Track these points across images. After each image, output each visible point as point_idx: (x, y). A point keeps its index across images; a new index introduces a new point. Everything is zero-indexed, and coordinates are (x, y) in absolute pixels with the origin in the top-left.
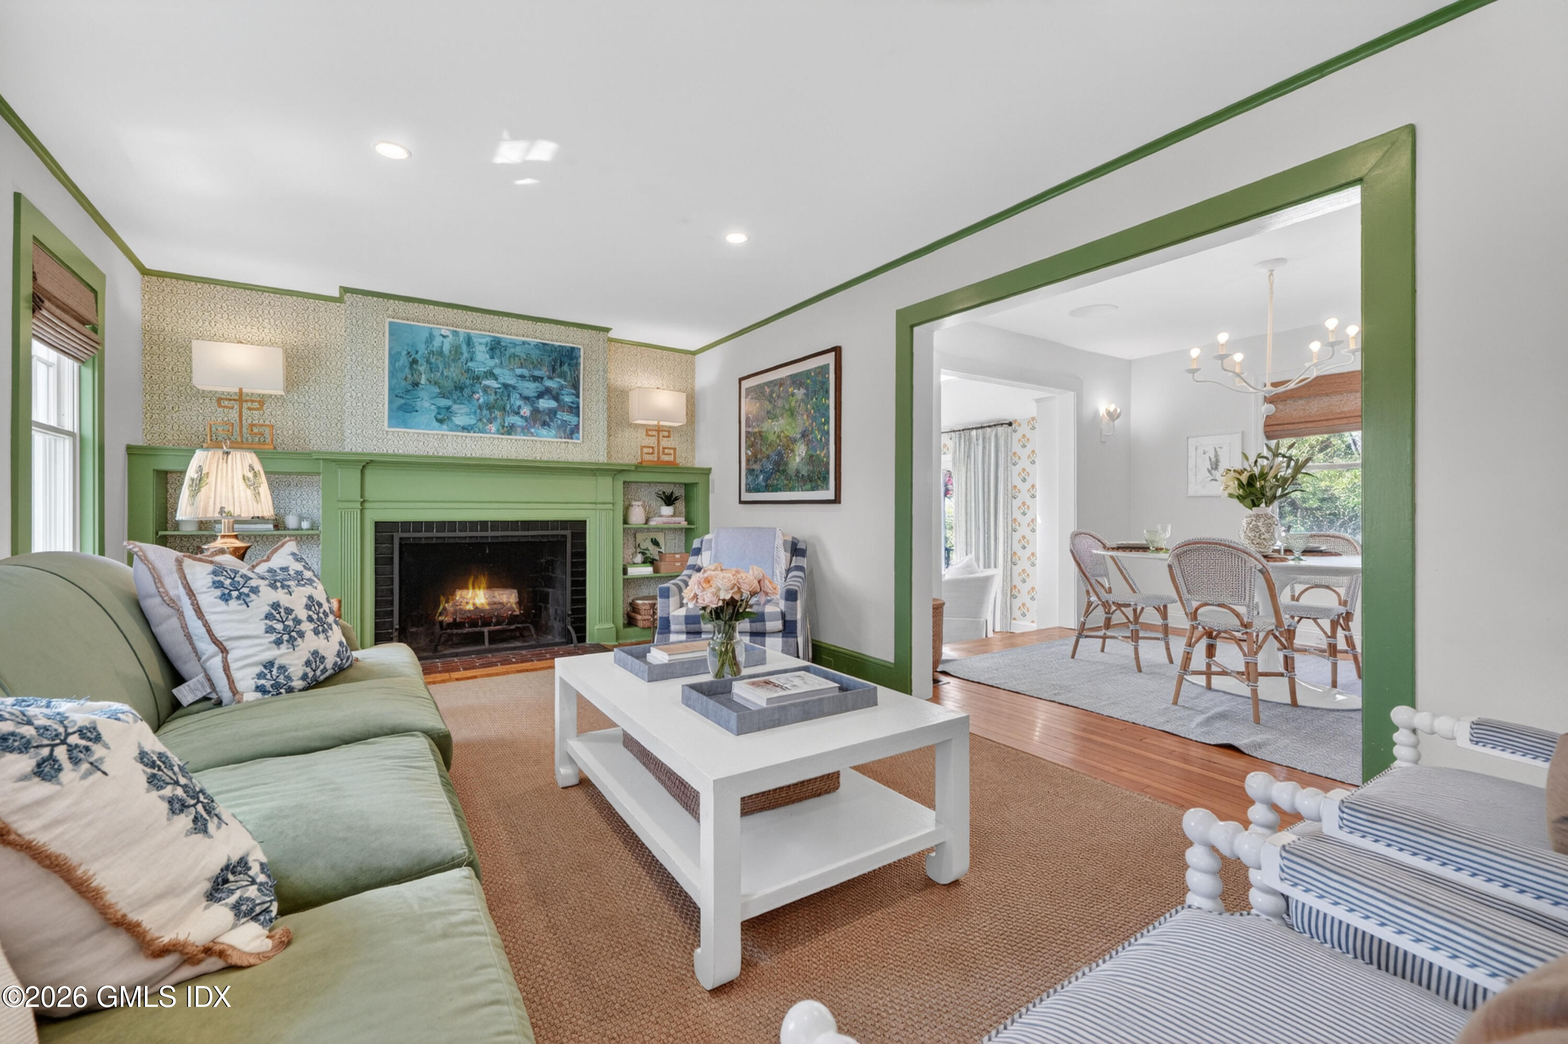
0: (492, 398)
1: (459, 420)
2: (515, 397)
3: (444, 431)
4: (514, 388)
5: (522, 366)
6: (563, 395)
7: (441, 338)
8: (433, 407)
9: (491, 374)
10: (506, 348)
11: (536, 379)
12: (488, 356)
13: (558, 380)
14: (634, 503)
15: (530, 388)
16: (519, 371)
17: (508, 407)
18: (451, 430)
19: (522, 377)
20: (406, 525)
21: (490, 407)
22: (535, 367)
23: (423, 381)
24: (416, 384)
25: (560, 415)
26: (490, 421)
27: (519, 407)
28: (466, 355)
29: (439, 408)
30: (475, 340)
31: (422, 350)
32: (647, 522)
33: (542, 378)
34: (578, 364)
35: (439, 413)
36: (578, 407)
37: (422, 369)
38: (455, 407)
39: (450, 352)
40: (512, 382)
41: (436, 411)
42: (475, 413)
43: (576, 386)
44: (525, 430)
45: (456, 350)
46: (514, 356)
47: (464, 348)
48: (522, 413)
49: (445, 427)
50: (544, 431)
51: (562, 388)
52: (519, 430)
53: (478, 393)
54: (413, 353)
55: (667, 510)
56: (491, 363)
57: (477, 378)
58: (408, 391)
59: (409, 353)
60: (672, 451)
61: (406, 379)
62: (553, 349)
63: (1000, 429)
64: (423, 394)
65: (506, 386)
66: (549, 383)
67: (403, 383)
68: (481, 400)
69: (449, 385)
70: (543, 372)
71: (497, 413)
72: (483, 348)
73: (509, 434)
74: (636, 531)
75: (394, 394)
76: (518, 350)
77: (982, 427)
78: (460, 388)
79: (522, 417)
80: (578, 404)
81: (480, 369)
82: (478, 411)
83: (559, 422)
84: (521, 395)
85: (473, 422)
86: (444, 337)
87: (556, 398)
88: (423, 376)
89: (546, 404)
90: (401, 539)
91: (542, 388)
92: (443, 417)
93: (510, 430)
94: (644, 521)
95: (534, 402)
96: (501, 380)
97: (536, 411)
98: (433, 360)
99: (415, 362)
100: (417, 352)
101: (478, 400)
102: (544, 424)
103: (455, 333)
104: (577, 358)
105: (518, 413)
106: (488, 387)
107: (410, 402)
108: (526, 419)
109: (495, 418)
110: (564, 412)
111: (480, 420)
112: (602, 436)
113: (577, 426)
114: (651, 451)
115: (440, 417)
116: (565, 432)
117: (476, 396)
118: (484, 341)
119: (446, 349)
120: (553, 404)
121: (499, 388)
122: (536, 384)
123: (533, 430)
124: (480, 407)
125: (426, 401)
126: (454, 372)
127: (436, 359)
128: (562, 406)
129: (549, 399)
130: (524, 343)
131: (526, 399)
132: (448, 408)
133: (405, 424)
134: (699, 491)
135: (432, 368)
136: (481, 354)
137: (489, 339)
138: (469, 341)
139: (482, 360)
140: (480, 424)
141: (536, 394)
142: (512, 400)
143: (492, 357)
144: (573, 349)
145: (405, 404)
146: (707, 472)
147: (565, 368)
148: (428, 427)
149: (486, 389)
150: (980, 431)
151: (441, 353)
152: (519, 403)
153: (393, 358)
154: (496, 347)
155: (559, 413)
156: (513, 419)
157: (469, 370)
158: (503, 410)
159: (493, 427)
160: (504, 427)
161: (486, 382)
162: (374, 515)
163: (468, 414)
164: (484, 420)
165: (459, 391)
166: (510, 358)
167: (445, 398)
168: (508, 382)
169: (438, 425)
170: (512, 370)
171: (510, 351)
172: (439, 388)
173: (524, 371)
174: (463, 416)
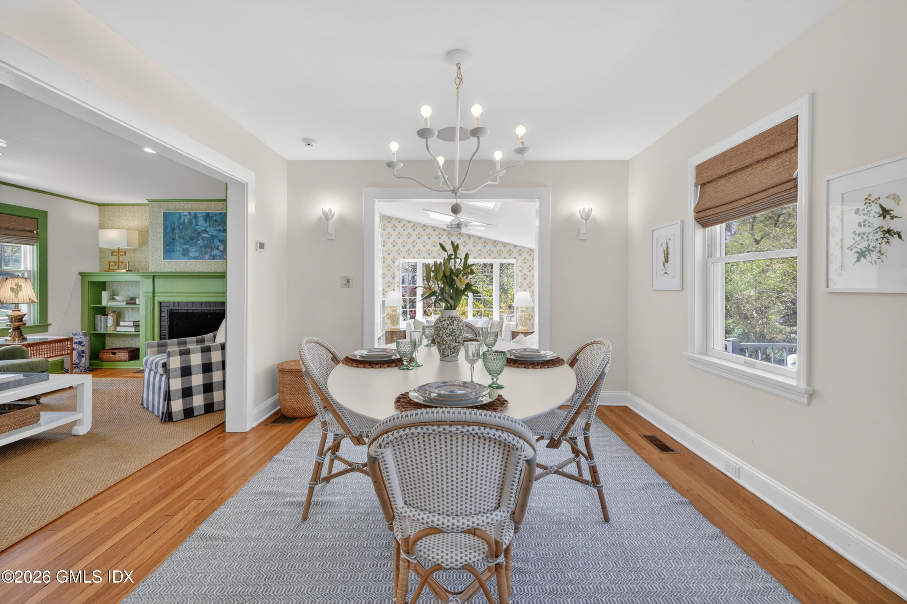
0: (206, 242)
1: (192, 254)
2: (216, 240)
3: (186, 260)
4: (217, 236)
5: (219, 225)
7: (184, 216)
8: (181, 249)
9: (205, 231)
12: (204, 222)
16: (218, 228)
17: (213, 246)
18: (188, 259)
19: (220, 230)
20: (172, 304)
21: (205, 247)
23: (177, 237)
24: (174, 239)
26: (205, 254)
27: (219, 246)
28: (194, 223)
29: (183, 249)
30: (198, 215)
31: (177, 223)
35: (183, 252)
37: (176, 232)
38: (190, 248)
39: (188, 222)
40: (215, 233)
42: (199, 250)
44: (221, 257)
45: (190, 221)
46: (216, 221)
47: (194, 221)
48: (219, 248)
49: (186, 258)
52: (218, 257)
53: (200, 240)
54: (173, 225)
56: (205, 225)
57: (199, 234)
58: (171, 242)
59: (171, 225)
61: (170, 237)
64: (177, 243)
65: (212, 236)
67: (169, 239)
68: (201, 244)
69: (187, 238)
71: (209, 250)
72: (202, 219)
73: (214, 260)
75: (166, 244)
76: (218, 218)
78: (192, 239)
79: (219, 250)
81: (200, 229)
84: (219, 240)
85: (198, 255)
86: (186, 215)
88: (177, 235)
90: (168, 309)
92: (185, 254)
96: (210, 233)
98: (181, 227)
99: (174, 229)
103: (190, 213)
105: (217, 249)
106: (204, 237)
107: (172, 247)
108: (221, 251)
109: (207, 252)
111: (201, 254)
117: (199, 242)
118: (202, 215)
119: (186, 221)
121: (209, 237)
124: (201, 247)
125: (178, 248)
126: (189, 232)
130: (220, 213)
132: (187, 249)
133: (170, 258)
135: (181, 230)
136: (201, 222)
137: (204, 214)
138: (196, 217)
139: (202, 224)
140: (201, 256)
142: (215, 243)
143: (206, 223)
145: (170, 248)
148: (179, 258)
151: (184, 223)
152: (219, 244)
153: (165, 228)
154: (207, 217)
156: (215, 252)
157: (196, 230)
158: (211, 247)
159: (207, 256)
160: (211, 256)
161: (203, 235)
162: (158, 299)
163: (195, 251)
164: (203, 253)
165: (192, 240)
166: (214, 222)
167: (186, 244)
168: (213, 234)
169: (183, 257)
170: (215, 228)
171: (214, 218)
172: (184, 240)
173: (220, 228)
174: (193, 252)
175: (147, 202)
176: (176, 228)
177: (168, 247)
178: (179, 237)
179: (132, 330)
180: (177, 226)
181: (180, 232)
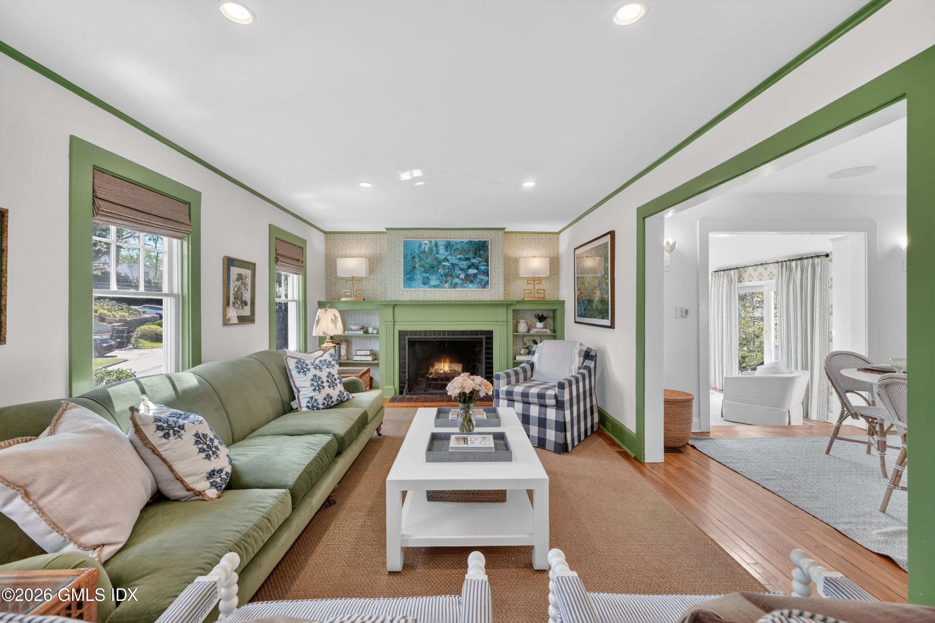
0: (447, 271)
1: (433, 282)
2: (457, 269)
3: (426, 288)
4: (457, 265)
5: (460, 254)
6: (480, 266)
8: (421, 278)
9: (446, 259)
10: (453, 246)
11: (467, 259)
12: (445, 251)
13: (479, 258)
14: (521, 321)
15: (464, 264)
16: (459, 256)
17: (454, 275)
18: (429, 288)
19: (460, 259)
20: (412, 333)
21: (446, 275)
22: (466, 253)
23: (417, 266)
24: (414, 268)
25: (479, 276)
26: (446, 282)
27: (459, 274)
28: (435, 251)
29: (424, 278)
30: (438, 243)
31: (417, 251)
32: (528, 331)
33: (470, 259)
34: (487, 249)
35: (424, 280)
36: (488, 272)
37: (416, 260)
38: (431, 277)
39: (428, 251)
40: (456, 262)
42: (439, 278)
43: (487, 261)
44: (462, 286)
45: (431, 249)
46: (457, 249)
47: (434, 249)
48: (460, 277)
49: (426, 286)
50: (471, 285)
51: (480, 262)
52: (460, 285)
53: (440, 269)
54: (413, 253)
55: (539, 325)
56: (446, 254)
57: (440, 262)
58: (411, 271)
59: (411, 254)
60: (543, 291)
61: (410, 266)
62: (475, 243)
63: (817, 260)
64: (417, 272)
65: (453, 264)
66: (473, 261)
68: (442, 272)
69: (428, 266)
70: (470, 255)
71: (449, 278)
72: (442, 247)
73: (454, 288)
74: (523, 336)
75: (406, 273)
76: (458, 246)
77: (801, 259)
78: (432, 267)
79: (460, 279)
80: (488, 270)
81: (441, 257)
83: (479, 280)
84: (460, 268)
85: (438, 283)
86: (426, 244)
87: (477, 268)
88: (417, 264)
89: (472, 271)
90: (409, 339)
91: (470, 264)
92: (426, 282)
93: (454, 286)
94: (526, 331)
95: (466, 271)
96: (451, 261)
97: (467, 276)
98: (421, 256)
99: (414, 257)
100: (415, 253)
101: (440, 272)
102: (471, 282)
103: (430, 242)
104: (487, 246)
105: (458, 277)
106: (444, 265)
107: (412, 276)
108: (462, 280)
109: (448, 280)
110: (480, 275)
111: (442, 282)
112: (501, 286)
113: (488, 282)
114: (529, 291)
115: (424, 282)
116: (481, 285)
117: (440, 271)
118: (443, 243)
119: (427, 249)
120: (475, 271)
121: (450, 266)
122: (468, 262)
123: (466, 285)
124: (441, 276)
125: (419, 276)
126: (430, 260)
127: (423, 255)
128: (480, 272)
129: (473, 269)
130: (461, 242)
131: (462, 270)
133: (410, 286)
134: (558, 314)
135: (421, 259)
136: (442, 250)
137: (445, 243)
138: (436, 246)
139: (442, 253)
140: (442, 284)
141: (467, 267)
142: (456, 271)
143: (447, 251)
144: (485, 242)
145: (410, 277)
146: (563, 303)
147: (482, 252)
148: (419, 287)
149: (444, 267)
150: (799, 262)
151: (424, 252)
152: (460, 272)
153: (405, 257)
154: (448, 246)
155: (478, 275)
156: (456, 280)
157: (436, 259)
158: (452, 276)
159: (447, 285)
160: (452, 284)
161: (444, 263)
162: (398, 328)
163: (436, 280)
164: (443, 282)
165: (432, 269)
166: (455, 250)
167: (426, 273)
168: (454, 262)
169: (424, 285)
170: (456, 256)
171: (455, 247)
172: (424, 268)
173: (461, 256)
174: (434, 281)
175: (386, 230)
176: (416, 256)
177: (408, 276)
178: (419, 265)
179: (370, 358)
180: (417, 254)
181: (421, 260)
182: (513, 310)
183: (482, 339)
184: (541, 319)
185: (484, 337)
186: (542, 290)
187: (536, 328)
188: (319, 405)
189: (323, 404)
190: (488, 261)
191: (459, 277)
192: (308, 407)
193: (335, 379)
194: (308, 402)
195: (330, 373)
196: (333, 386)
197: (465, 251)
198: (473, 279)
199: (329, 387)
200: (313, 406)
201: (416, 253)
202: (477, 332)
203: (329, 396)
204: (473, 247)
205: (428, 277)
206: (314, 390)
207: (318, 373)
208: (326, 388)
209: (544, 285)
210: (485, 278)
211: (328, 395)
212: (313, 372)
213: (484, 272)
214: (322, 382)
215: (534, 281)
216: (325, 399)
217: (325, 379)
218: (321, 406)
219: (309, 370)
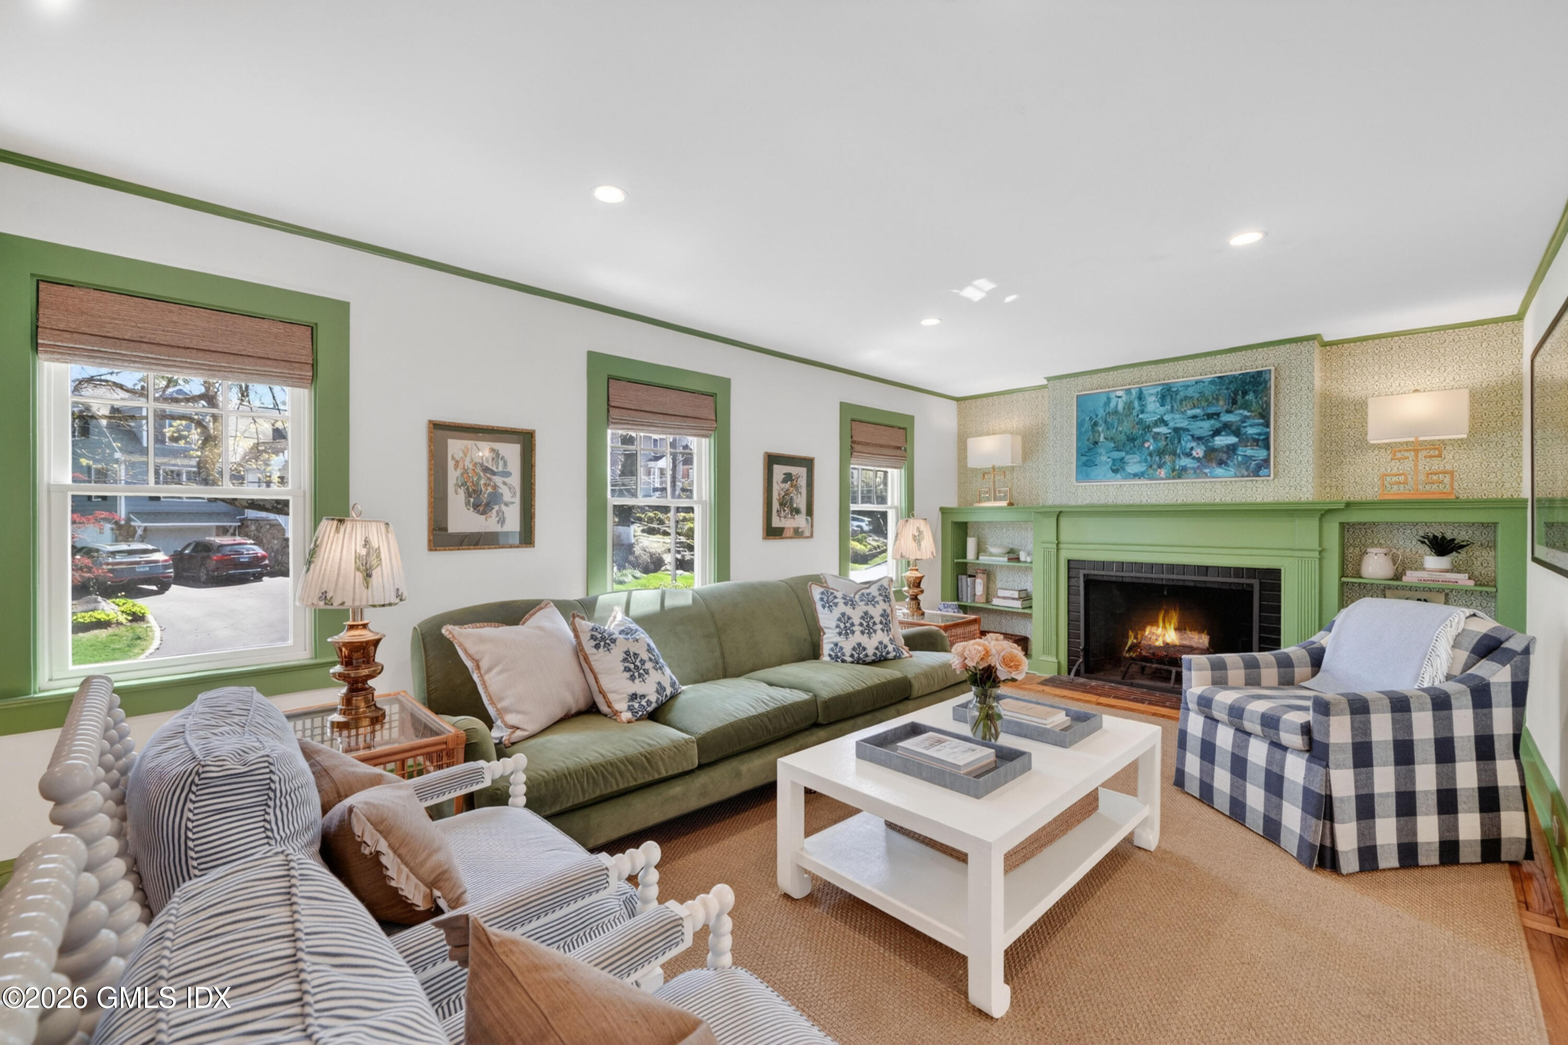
0: (1162, 444)
1: (1132, 468)
2: (1186, 438)
4: (1188, 430)
5: (1194, 407)
6: (1245, 427)
7: (1117, 399)
8: (1108, 460)
9: (1162, 422)
10: (1177, 392)
11: (1210, 416)
12: (1158, 405)
13: (1241, 411)
15: (1206, 427)
16: (1190, 413)
17: (1181, 450)
18: (1124, 479)
19: (1194, 417)
21: (1161, 453)
22: (1210, 404)
23: (1102, 439)
24: (1097, 443)
25: (1241, 450)
26: (1160, 467)
27: (1192, 449)
28: (1137, 408)
29: (1114, 460)
30: (1145, 392)
31: (1101, 413)
33: (1218, 415)
34: (1267, 389)
35: (1114, 464)
36: (1267, 439)
37: (1100, 429)
38: (1128, 457)
39: (1124, 409)
40: (1184, 424)
41: (1111, 463)
42: (1146, 461)
43: (1264, 415)
44: (1198, 472)
45: (1129, 406)
47: (1136, 404)
48: (1194, 453)
49: (1119, 476)
50: (1219, 471)
51: (1244, 419)
52: (1192, 472)
53: (1148, 441)
54: (1094, 417)
55: (1436, 562)
56: (1162, 410)
57: (1147, 428)
58: (1090, 450)
59: (1091, 417)
61: (1088, 440)
62: (1235, 379)
64: (1102, 450)
65: (1176, 430)
66: (1228, 418)
67: (1086, 442)
68: (1151, 448)
69: (1123, 437)
70: (1221, 406)
72: (1153, 398)
73: (1180, 477)
75: (1080, 453)
76: (1190, 392)
78: (1132, 439)
79: (1194, 458)
80: (1267, 434)
81: (1149, 418)
82: (1149, 458)
83: (1240, 458)
84: (1192, 436)
85: (1143, 469)
86: (1119, 397)
87: (1237, 433)
88: (1102, 435)
89: (1222, 441)
91: (1218, 425)
92: (1118, 468)
93: (1179, 473)
95: (1208, 441)
96: (1171, 424)
98: (1109, 420)
99: (1096, 424)
100: (1097, 416)
101: (1148, 447)
102: (1221, 463)
103: (1128, 391)
104: (1266, 382)
105: (1189, 455)
106: (1158, 433)
107: (1092, 458)
108: (1198, 460)
109: (1165, 463)
110: (1247, 446)
111: (1151, 466)
112: (1305, 468)
113: (1266, 461)
114: (1400, 478)
115: (1114, 468)
116: (1247, 469)
117: (1146, 445)
118: (1154, 391)
119: (1121, 407)
120: (1232, 440)
121: (1170, 433)
122: (1212, 422)
123: (1207, 471)
124: (1151, 455)
125: (1104, 458)
126: (1126, 427)
127: (1113, 419)
128: (1244, 440)
129: (1227, 435)
131: (1199, 439)
133: (1088, 478)
135: (1107, 426)
136: (1152, 404)
137: (1159, 389)
138: (1140, 397)
139: (1150, 410)
140: (1151, 471)
141: (1211, 433)
142: (1183, 443)
143: (1162, 405)
144: (1260, 373)
145: (1087, 461)
147: (1250, 397)
148: (1106, 478)
149: (1156, 436)
151: (1116, 412)
152: (1194, 444)
153: (1080, 425)
154: (1167, 394)
155: (1240, 448)
156: (1185, 462)
157: (1141, 422)
158: (1174, 453)
159: (1163, 472)
160: (1174, 470)
161: (1156, 430)
162: (1066, 554)
163: (1140, 462)
164: (1155, 466)
165: (1132, 442)
166: (1181, 401)
167: (1118, 450)
168: (1178, 425)
169: (1114, 474)
170: (1183, 413)
171: (1182, 394)
172: (1115, 442)
173: (1197, 411)
174: (1134, 464)
175: (1045, 382)
176: (1101, 422)
177: (1085, 458)
178: (1105, 438)
179: (1018, 604)
180: (1101, 418)
181: (1108, 429)
182: (1342, 525)
183: (1251, 586)
184: (1442, 546)
185: (1256, 583)
186: (1445, 473)
187: (1424, 569)
188: (844, 655)
189: (852, 656)
190: (1269, 414)
191: (1191, 455)
192: (830, 655)
193: (874, 623)
194: (832, 650)
195: (866, 613)
196: (847, 634)
197: (1207, 400)
198: (1224, 456)
199: (863, 633)
200: (837, 657)
201: (1099, 416)
202: (1239, 571)
203: (859, 647)
204: (1227, 389)
205: (1123, 458)
206: (840, 634)
207: (849, 611)
208: (858, 633)
209: (1450, 460)
210: (1261, 454)
211: (859, 645)
212: (842, 608)
213: (1257, 441)
214: (853, 625)
215: (1416, 451)
216: (854, 649)
217: (857, 621)
218: (849, 659)
219: (836, 605)
